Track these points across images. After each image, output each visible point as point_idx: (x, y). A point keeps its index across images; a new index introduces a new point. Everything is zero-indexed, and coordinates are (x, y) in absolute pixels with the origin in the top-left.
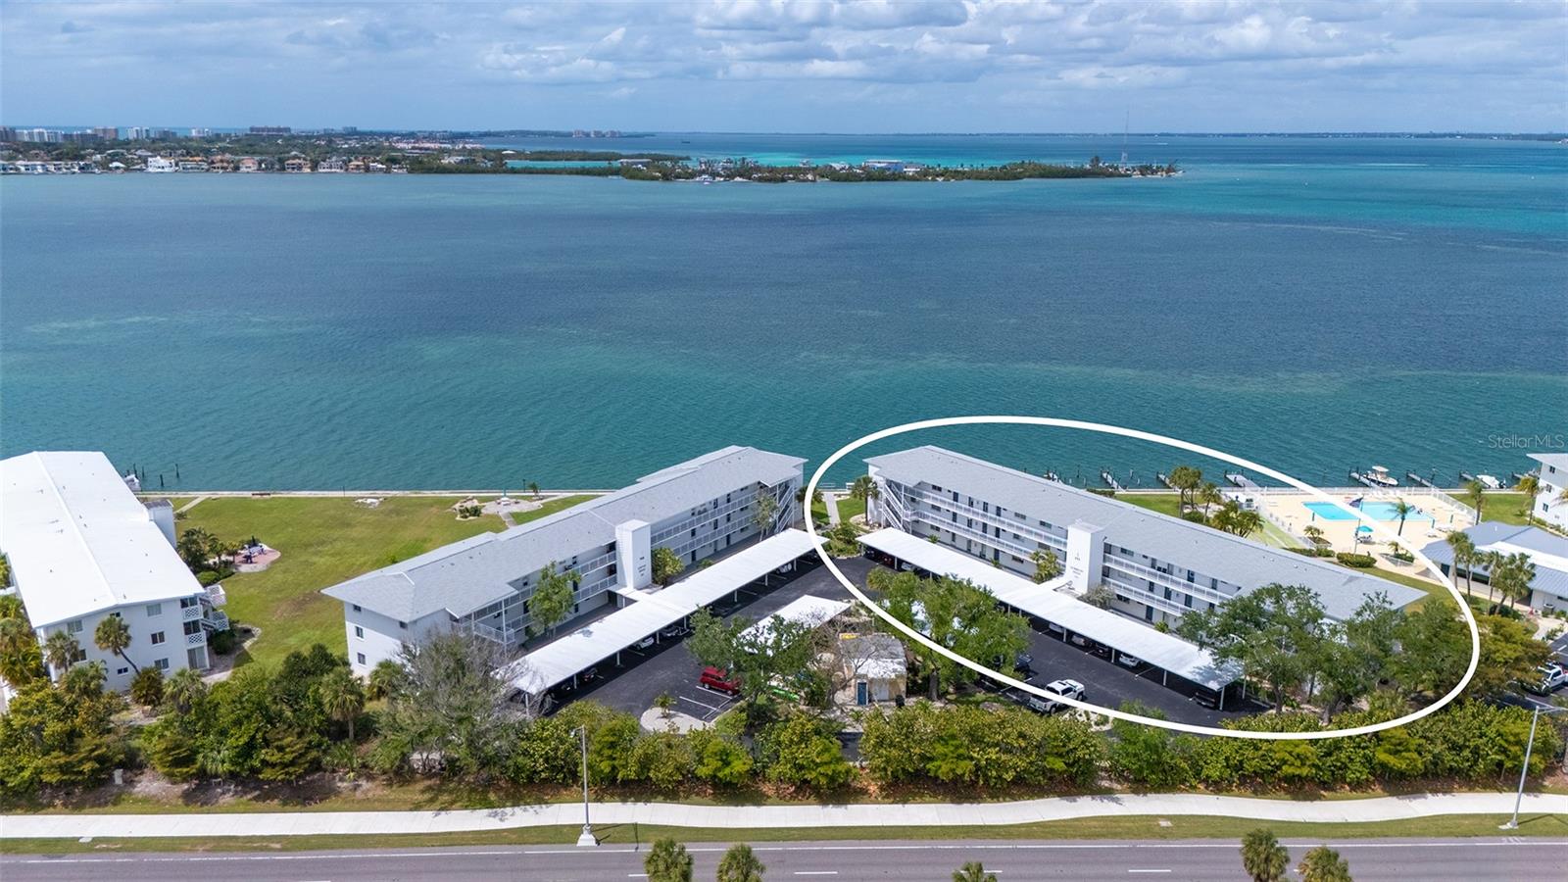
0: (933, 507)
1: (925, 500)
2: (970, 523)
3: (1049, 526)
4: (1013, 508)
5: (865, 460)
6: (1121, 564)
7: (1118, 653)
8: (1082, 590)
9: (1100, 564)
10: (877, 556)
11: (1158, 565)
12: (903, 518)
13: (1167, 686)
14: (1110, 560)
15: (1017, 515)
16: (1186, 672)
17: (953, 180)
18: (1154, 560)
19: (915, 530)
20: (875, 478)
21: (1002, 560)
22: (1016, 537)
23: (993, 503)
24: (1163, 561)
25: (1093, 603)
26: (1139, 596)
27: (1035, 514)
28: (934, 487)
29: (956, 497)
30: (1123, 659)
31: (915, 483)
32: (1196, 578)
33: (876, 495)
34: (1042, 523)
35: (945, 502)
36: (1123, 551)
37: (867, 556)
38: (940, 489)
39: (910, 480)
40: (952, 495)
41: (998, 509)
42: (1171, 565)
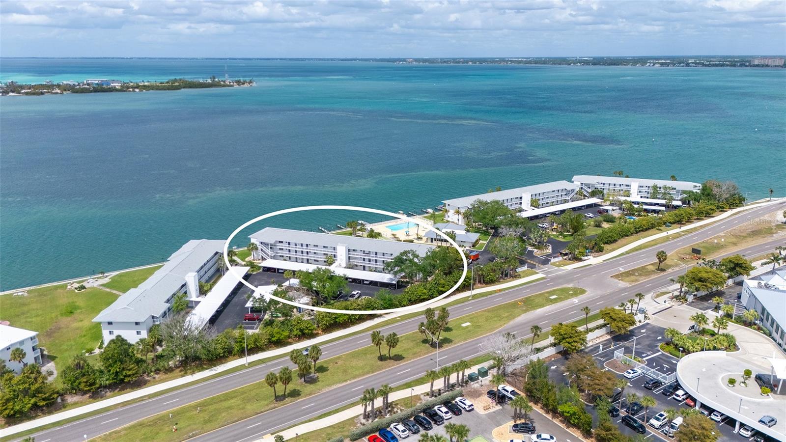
0: (280, 249)
1: (278, 247)
2: (296, 252)
3: (327, 247)
4: (312, 244)
5: (249, 237)
6: (354, 255)
7: (363, 280)
8: (345, 266)
9: (348, 256)
10: (268, 270)
11: (366, 252)
12: (270, 255)
13: (380, 286)
14: (351, 254)
15: (314, 246)
16: (385, 281)
17: (144, 91)
18: (364, 251)
19: (274, 258)
20: (255, 243)
21: (310, 261)
22: (315, 253)
23: (305, 243)
24: (367, 250)
25: (348, 268)
26: (360, 263)
27: (321, 244)
28: (280, 242)
29: (289, 244)
30: (365, 282)
31: (274, 242)
32: (378, 254)
33: (257, 249)
34: (324, 247)
35: (284, 246)
36: (354, 250)
37: (264, 270)
38: (282, 242)
39: (271, 241)
40: (287, 243)
41: (307, 245)
42: (369, 252)
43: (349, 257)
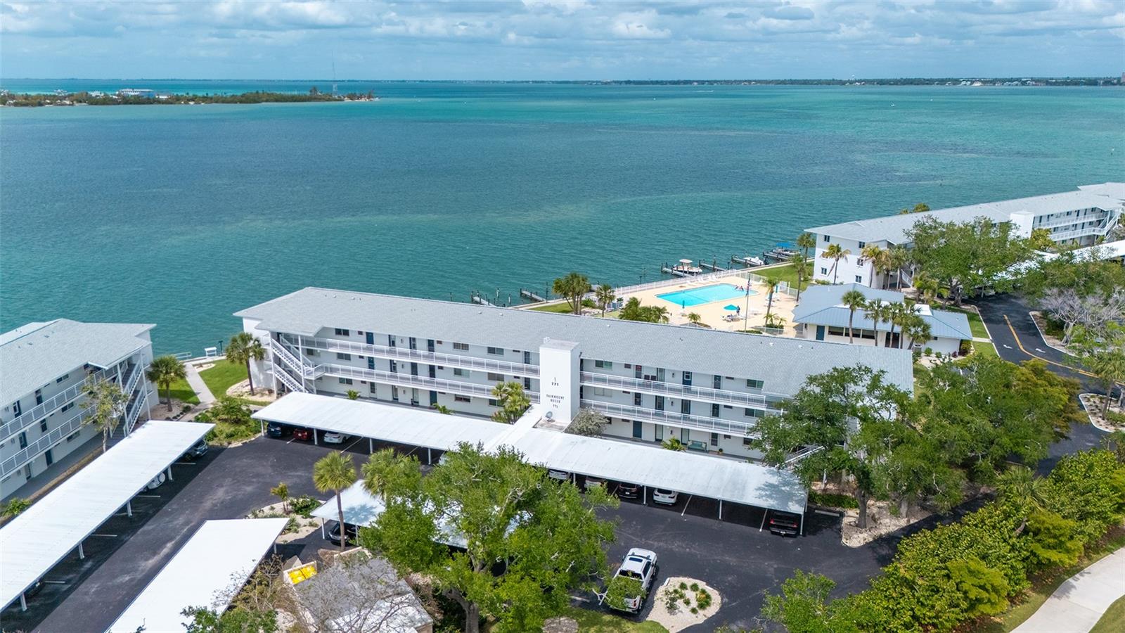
0: (340, 356)
1: (330, 350)
2: (393, 366)
3: (501, 351)
4: (449, 339)
5: (237, 314)
6: (603, 380)
7: (651, 490)
8: (566, 421)
9: (579, 384)
10: (284, 432)
11: (644, 372)
12: (304, 377)
13: (724, 519)
14: (590, 378)
15: (456, 346)
18: (639, 368)
19: (320, 388)
20: (256, 334)
21: (441, 402)
22: (458, 372)
23: (422, 337)
24: (650, 367)
25: (582, 432)
26: (622, 410)
27: (480, 341)
28: (338, 332)
29: (370, 338)
30: (660, 498)
31: (315, 330)
32: (694, 380)
33: (260, 355)
34: (491, 350)
35: (354, 345)
36: (599, 364)
37: (271, 435)
38: (346, 333)
39: (305, 327)
40: (364, 337)
41: (431, 344)
42: (661, 371)
43: (581, 388)
